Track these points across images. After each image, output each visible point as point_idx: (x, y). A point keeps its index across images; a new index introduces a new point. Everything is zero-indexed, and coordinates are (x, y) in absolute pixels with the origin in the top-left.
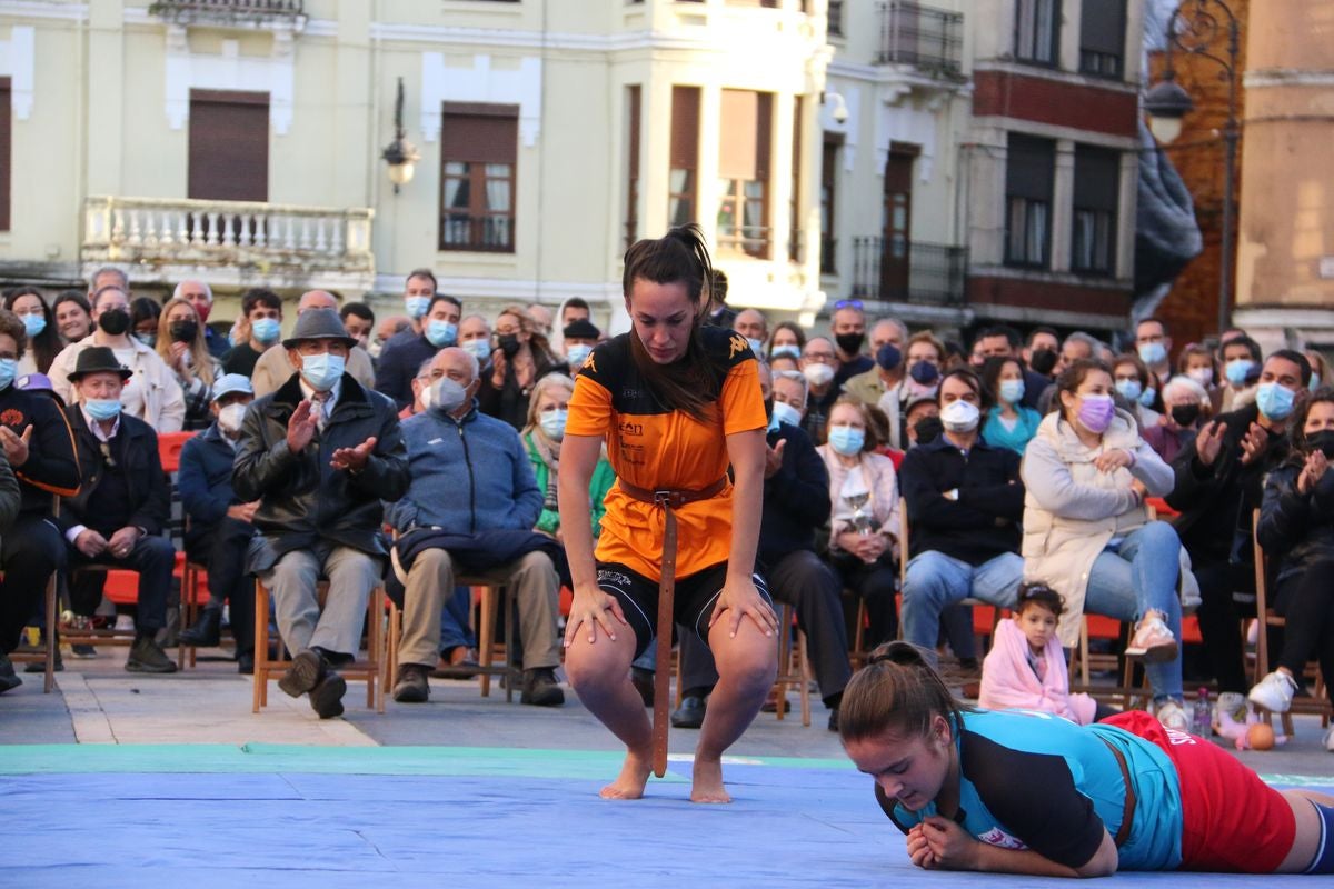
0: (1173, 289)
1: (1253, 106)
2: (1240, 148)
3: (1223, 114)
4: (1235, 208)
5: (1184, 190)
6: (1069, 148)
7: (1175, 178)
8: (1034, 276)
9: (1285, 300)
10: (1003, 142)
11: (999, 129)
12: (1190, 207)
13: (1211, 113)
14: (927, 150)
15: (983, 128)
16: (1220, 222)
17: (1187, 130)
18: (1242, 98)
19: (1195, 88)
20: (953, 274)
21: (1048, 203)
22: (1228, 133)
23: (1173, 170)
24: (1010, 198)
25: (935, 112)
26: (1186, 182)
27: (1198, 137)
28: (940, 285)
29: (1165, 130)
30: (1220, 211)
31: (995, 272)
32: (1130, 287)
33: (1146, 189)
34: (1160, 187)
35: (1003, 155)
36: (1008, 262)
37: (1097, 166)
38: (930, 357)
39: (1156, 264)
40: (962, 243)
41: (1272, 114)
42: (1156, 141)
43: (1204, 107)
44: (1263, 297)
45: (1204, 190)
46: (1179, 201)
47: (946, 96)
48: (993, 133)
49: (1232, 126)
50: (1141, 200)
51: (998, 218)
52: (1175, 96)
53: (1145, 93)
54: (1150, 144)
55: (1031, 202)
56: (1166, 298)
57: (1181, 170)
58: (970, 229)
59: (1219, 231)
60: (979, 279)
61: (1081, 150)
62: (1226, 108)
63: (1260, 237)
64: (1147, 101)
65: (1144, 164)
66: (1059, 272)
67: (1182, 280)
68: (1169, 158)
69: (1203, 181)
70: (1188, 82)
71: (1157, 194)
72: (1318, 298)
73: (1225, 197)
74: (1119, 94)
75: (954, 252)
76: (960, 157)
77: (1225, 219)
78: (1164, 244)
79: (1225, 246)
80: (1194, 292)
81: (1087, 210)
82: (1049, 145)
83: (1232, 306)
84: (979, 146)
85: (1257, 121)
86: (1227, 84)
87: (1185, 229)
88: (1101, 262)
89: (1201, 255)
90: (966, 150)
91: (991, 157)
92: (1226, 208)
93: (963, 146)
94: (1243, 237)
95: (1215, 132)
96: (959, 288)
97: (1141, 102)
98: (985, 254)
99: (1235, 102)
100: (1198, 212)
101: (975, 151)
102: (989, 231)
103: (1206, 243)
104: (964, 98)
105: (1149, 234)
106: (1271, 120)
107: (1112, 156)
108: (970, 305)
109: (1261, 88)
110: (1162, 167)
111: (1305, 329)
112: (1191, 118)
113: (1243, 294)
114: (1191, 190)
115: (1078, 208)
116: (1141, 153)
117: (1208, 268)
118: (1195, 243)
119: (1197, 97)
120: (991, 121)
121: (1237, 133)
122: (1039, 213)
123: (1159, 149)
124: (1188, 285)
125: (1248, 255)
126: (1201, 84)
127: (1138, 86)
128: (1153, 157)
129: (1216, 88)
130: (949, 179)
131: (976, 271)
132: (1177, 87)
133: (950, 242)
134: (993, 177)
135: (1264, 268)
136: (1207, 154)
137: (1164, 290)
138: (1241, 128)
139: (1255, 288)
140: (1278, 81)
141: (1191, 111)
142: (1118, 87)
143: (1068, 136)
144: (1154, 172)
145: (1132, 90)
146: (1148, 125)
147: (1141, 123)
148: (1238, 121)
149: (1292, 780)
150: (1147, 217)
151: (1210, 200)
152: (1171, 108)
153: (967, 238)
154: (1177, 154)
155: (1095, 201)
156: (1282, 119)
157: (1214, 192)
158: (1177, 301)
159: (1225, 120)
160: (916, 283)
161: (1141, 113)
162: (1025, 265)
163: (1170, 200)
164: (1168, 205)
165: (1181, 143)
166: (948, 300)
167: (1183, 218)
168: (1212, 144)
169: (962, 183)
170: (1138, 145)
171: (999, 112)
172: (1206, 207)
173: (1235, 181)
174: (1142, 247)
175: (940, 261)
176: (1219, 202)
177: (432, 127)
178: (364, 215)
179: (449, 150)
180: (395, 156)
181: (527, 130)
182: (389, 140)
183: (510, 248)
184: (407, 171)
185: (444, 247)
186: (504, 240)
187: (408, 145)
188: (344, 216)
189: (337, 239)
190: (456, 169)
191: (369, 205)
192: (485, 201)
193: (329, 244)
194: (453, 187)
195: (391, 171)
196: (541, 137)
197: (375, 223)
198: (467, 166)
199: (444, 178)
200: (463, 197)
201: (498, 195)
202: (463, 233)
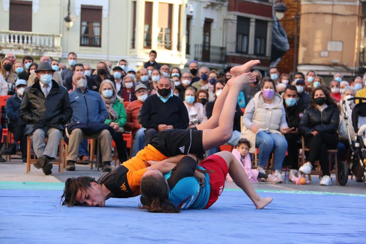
0: (282, 60)
1: (304, 9)
2: (300, 21)
3: (295, 12)
4: (298, 37)
5: (285, 32)
6: (254, 20)
7: (282, 29)
8: (244, 56)
9: (311, 63)
10: (236, 18)
11: (235, 15)
12: (286, 37)
13: (292, 11)
14: (215, 21)
15: (230, 15)
16: (294, 41)
17: (286, 16)
18: (301, 7)
19: (288, 4)
20: (222, 55)
21: (248, 35)
22: (297, 17)
23: (282, 27)
24: (238, 34)
25: (217, 10)
26: (285, 30)
27: (289, 18)
28: (218, 58)
29: (280, 16)
30: (294, 39)
31: (233, 54)
32: (269, 59)
33: (275, 32)
34: (278, 31)
35: (236, 22)
36: (237, 51)
37: (261, 25)
38: (215, 77)
39: (277, 53)
40: (224, 46)
41: (309, 12)
42: (277, 19)
43: (290, 10)
44: (306, 62)
45: (290, 32)
46: (283, 35)
47: (220, 5)
48: (233, 16)
49: (298, 15)
50: (273, 34)
51: (234, 39)
52: (282, 6)
53: (274, 5)
54: (276, 20)
55: (243, 35)
56: (280, 62)
57: (284, 27)
58: (227, 43)
59: (294, 44)
60: (229, 56)
61: (257, 21)
62: (296, 10)
63: (305, 45)
64: (275, 8)
65: (274, 25)
66: (251, 55)
67: (284, 57)
68: (281, 24)
69: (290, 30)
70: (286, 3)
71: (278, 33)
72: (320, 62)
73: (295, 34)
74: (267, 6)
75: (222, 49)
76: (224, 23)
77: (296, 40)
78: (279, 47)
79: (295, 48)
80: (287, 60)
81: (259, 37)
82: (248, 19)
83: (297, 64)
84: (229, 19)
85: (305, 14)
86: (296, 3)
87: (285, 43)
88: (262, 52)
89: (289, 50)
90: (226, 20)
91: (232, 22)
92: (296, 37)
93: (225, 19)
94: (300, 45)
95: (293, 17)
96: (224, 58)
97: (273, 8)
98: (231, 49)
99: (299, 8)
100: (289, 38)
101: (228, 21)
102: (232, 43)
103: (291, 47)
104: (225, 6)
105: (275, 44)
106: (308, 13)
107: (265, 23)
108: (227, 63)
109: (306, 5)
110: (279, 26)
111: (317, 71)
112: (287, 13)
113: (300, 61)
114: (287, 32)
115: (256, 37)
116: (273, 22)
117: (291, 54)
118: (288, 47)
119: (288, 7)
120: (233, 13)
121: (299, 17)
122: (245, 38)
123: (278, 21)
124: (286, 58)
125: (302, 50)
126: (290, 3)
127: (272, 3)
128: (276, 23)
129: (293, 4)
130: (221, 29)
131: (228, 54)
132: (283, 4)
133: (221, 46)
134: (233, 28)
135: (306, 54)
136: (291, 23)
137: (279, 60)
138: (300, 15)
139: (304, 59)
140: (310, 3)
141: (287, 10)
142: (267, 4)
143: (253, 17)
144: (277, 27)
145: (271, 5)
146: (275, 14)
147: (273, 14)
148: (299, 13)
149: (310, 193)
150: (275, 40)
151: (292, 35)
152: (281, 10)
153: (226, 45)
154: (283, 22)
155: (261, 35)
156: (311, 13)
157: (293, 33)
158: (282, 63)
159: (296, 13)
160: (212, 57)
161: (273, 11)
162: (242, 52)
163: (281, 35)
164: (280, 36)
165: (284, 19)
166: (220, 62)
167: (284, 40)
168: (292, 20)
169: (225, 29)
170: (272, 20)
171: (235, 10)
172: (291, 37)
173: (298, 30)
174: (273, 48)
175: (218, 51)
176: (294, 36)
177: (78, 11)
178: (59, 36)
179: (83, 18)
180: (68, 20)
181: (105, 13)
182: (66, 15)
183: (100, 46)
184: (71, 24)
185: (81, 45)
186: (98, 44)
187: (71, 16)
188: (53, 36)
189: (51, 42)
190: (85, 24)
191: (60, 33)
192: (93, 33)
193: (49, 44)
194: (84, 29)
195: (67, 24)
196: (109, 15)
197: (62, 38)
198: (88, 23)
199: (81, 26)
200: (87, 31)
201: (96, 31)
202: (87, 42)
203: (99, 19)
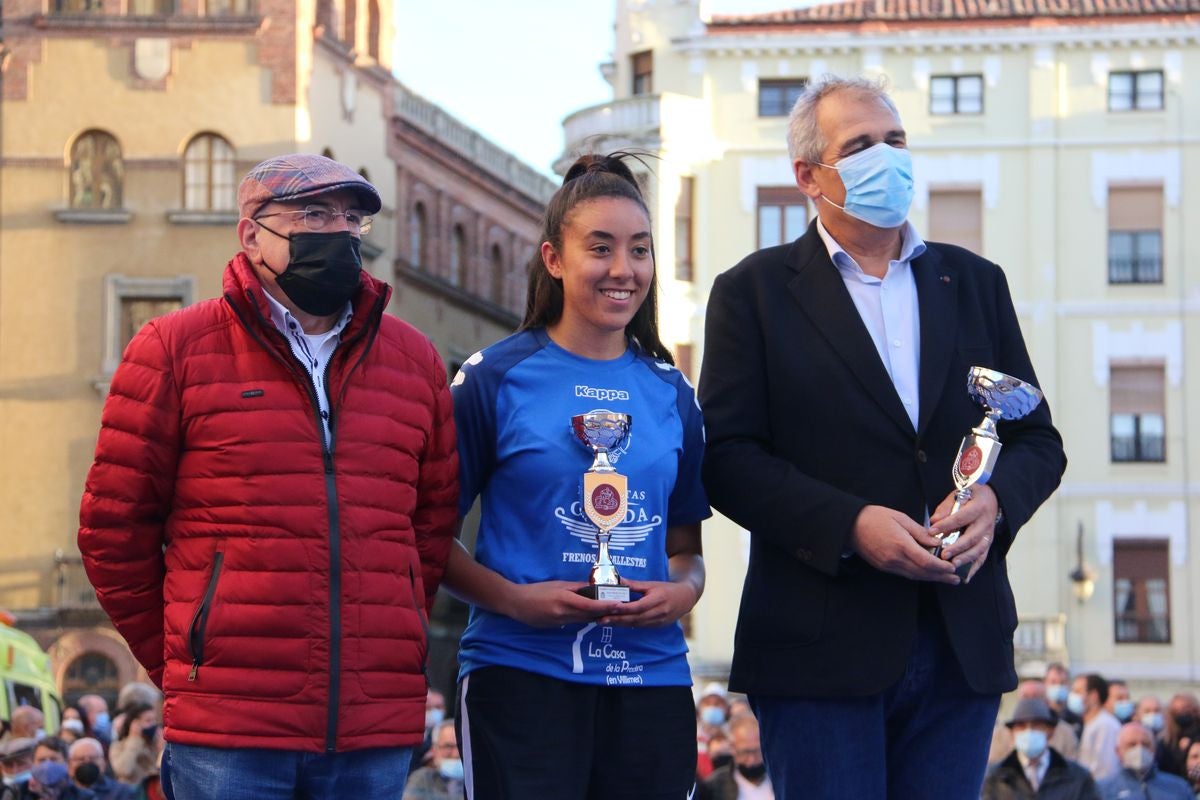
177: (1106, 555)
178: (1055, 621)
179: (1119, 571)
180: (1079, 577)
181: (1176, 556)
182: (1073, 566)
183: (1168, 640)
184: (1088, 588)
185: (1118, 640)
186: (1163, 633)
187: (1088, 567)
188: (1043, 623)
189: (1038, 637)
190: (1124, 585)
191: (1061, 611)
192: (1147, 606)
193: (1033, 639)
194: (1122, 599)
195: (1075, 588)
196: (1188, 559)
197: (1066, 627)
198: (1133, 583)
199: (1116, 592)
200: (1131, 604)
201: (1156, 603)
202: (1131, 631)
203: (1162, 571)
